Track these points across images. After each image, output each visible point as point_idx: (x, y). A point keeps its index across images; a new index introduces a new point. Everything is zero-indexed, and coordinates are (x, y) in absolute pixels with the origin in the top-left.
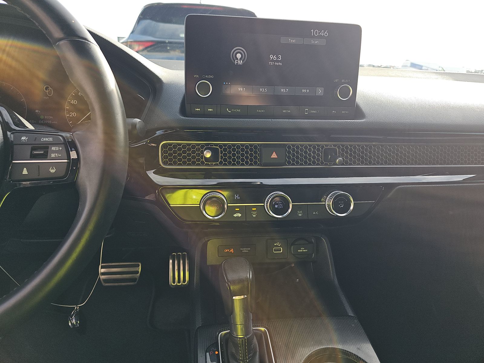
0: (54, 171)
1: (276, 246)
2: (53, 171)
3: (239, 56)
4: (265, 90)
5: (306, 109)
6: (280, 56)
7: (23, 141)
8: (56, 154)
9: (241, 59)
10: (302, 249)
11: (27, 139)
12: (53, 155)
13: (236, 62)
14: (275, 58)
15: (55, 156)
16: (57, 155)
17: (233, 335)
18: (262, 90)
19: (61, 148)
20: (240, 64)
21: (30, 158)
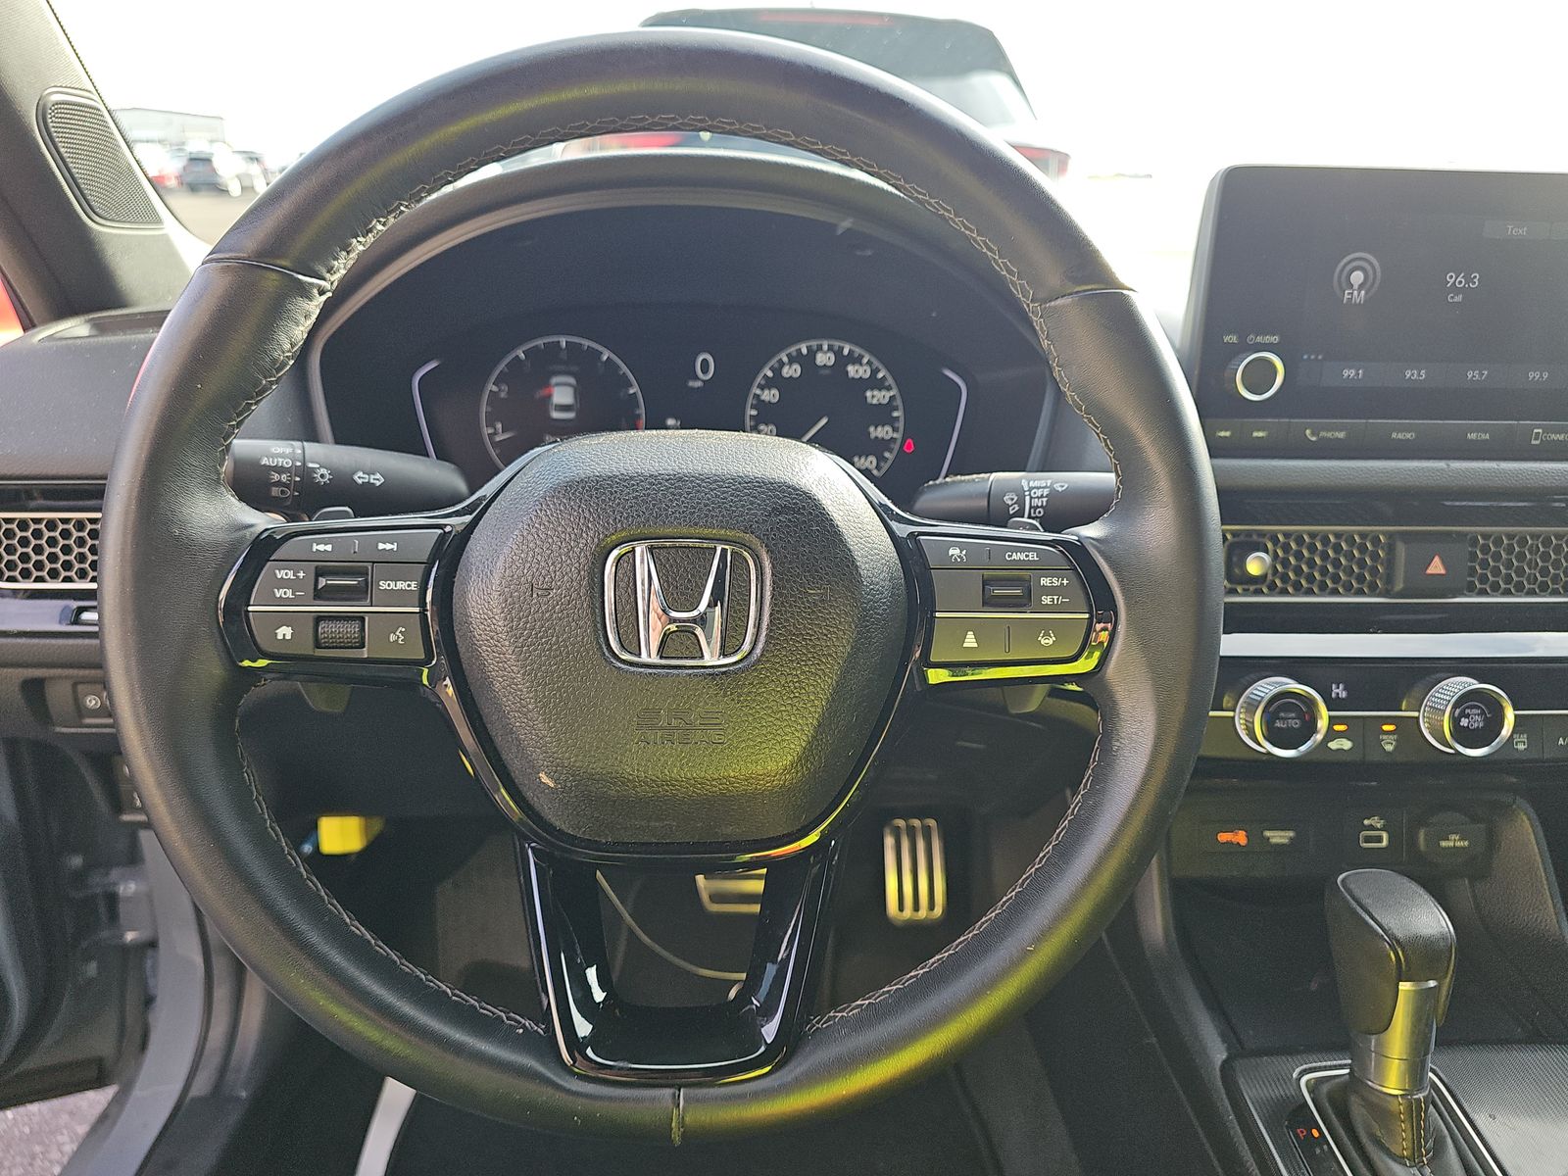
0: (1051, 642)
1: (1371, 828)
2: (1047, 641)
3: (1357, 277)
4: (1419, 375)
5: (1535, 431)
6: (1475, 277)
7: (955, 559)
8: (1056, 597)
9: (1361, 287)
10: (1453, 837)
11: (964, 552)
12: (1046, 600)
13: (1346, 296)
14: (1460, 282)
15: (1053, 601)
16: (1058, 599)
17: (1370, 1083)
18: (1413, 375)
19: (1065, 582)
20: (1358, 301)
21: (984, 604)
